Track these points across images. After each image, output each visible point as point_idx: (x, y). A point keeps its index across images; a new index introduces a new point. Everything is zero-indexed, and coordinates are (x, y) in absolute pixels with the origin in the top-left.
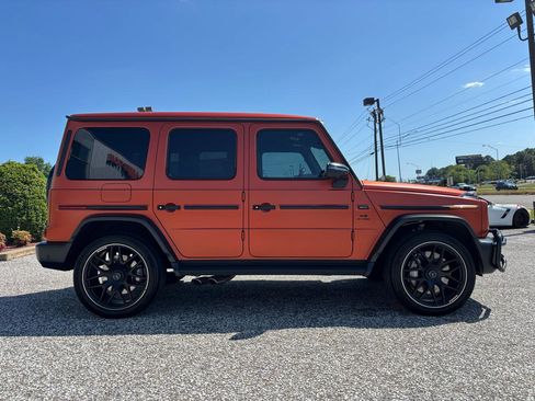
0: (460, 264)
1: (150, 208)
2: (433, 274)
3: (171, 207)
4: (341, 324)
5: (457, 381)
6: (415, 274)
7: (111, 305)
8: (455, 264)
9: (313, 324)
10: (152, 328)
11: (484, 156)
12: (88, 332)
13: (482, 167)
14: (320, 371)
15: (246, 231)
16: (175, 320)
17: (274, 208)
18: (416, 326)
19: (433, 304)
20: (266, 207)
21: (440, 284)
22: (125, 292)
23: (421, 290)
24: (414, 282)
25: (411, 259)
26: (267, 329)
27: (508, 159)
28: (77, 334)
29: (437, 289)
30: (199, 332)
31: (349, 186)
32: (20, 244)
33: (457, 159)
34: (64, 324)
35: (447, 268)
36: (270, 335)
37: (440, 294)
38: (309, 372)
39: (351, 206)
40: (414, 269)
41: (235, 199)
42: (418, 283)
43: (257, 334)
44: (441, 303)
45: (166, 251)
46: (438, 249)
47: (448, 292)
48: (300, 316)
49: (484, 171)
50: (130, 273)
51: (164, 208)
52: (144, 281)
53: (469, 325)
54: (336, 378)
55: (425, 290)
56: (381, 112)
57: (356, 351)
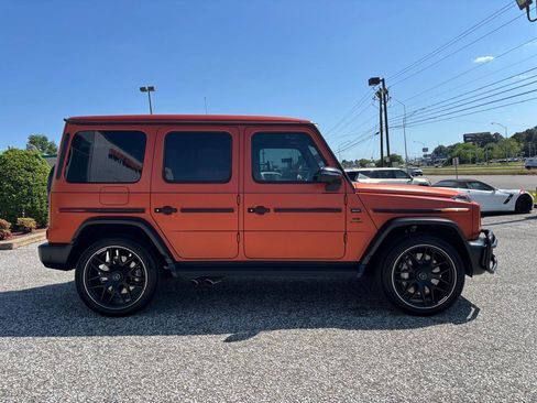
0: (449, 266)
1: (147, 212)
2: (423, 276)
3: (168, 210)
4: (332, 325)
5: (436, 389)
6: (406, 275)
7: (112, 304)
8: (445, 267)
9: (306, 324)
10: (151, 328)
11: (492, 133)
12: (90, 333)
13: (490, 145)
14: (307, 378)
15: (241, 233)
16: (173, 319)
17: (269, 210)
18: (404, 328)
19: (422, 304)
20: (261, 210)
21: (430, 285)
22: (124, 291)
23: (411, 290)
24: (404, 283)
25: (402, 261)
26: (261, 330)
27: (517, 137)
28: (79, 334)
29: (427, 291)
30: (195, 334)
31: (342, 190)
32: (26, 231)
33: (465, 137)
34: (66, 323)
35: (437, 270)
36: (263, 336)
37: (429, 295)
38: (297, 378)
39: (343, 209)
40: (405, 271)
41: (230, 202)
42: (408, 284)
43: (250, 335)
44: (430, 304)
45: (163, 252)
46: (429, 251)
47: (437, 293)
48: (293, 316)
49: (492, 149)
50: (129, 273)
51: (161, 210)
52: (142, 282)
53: (456, 326)
54: (321, 385)
55: (416, 291)
56: (387, 92)
57: (344, 356)
